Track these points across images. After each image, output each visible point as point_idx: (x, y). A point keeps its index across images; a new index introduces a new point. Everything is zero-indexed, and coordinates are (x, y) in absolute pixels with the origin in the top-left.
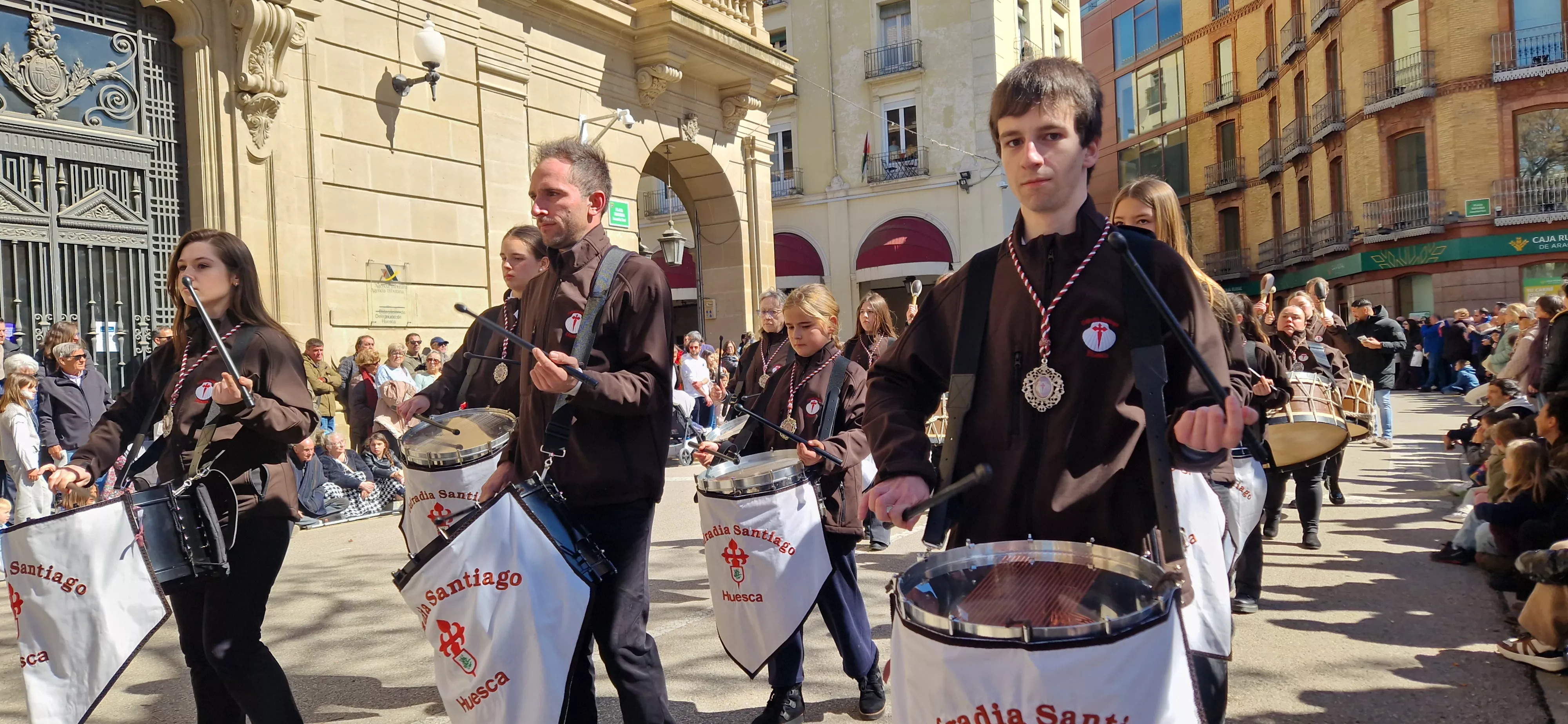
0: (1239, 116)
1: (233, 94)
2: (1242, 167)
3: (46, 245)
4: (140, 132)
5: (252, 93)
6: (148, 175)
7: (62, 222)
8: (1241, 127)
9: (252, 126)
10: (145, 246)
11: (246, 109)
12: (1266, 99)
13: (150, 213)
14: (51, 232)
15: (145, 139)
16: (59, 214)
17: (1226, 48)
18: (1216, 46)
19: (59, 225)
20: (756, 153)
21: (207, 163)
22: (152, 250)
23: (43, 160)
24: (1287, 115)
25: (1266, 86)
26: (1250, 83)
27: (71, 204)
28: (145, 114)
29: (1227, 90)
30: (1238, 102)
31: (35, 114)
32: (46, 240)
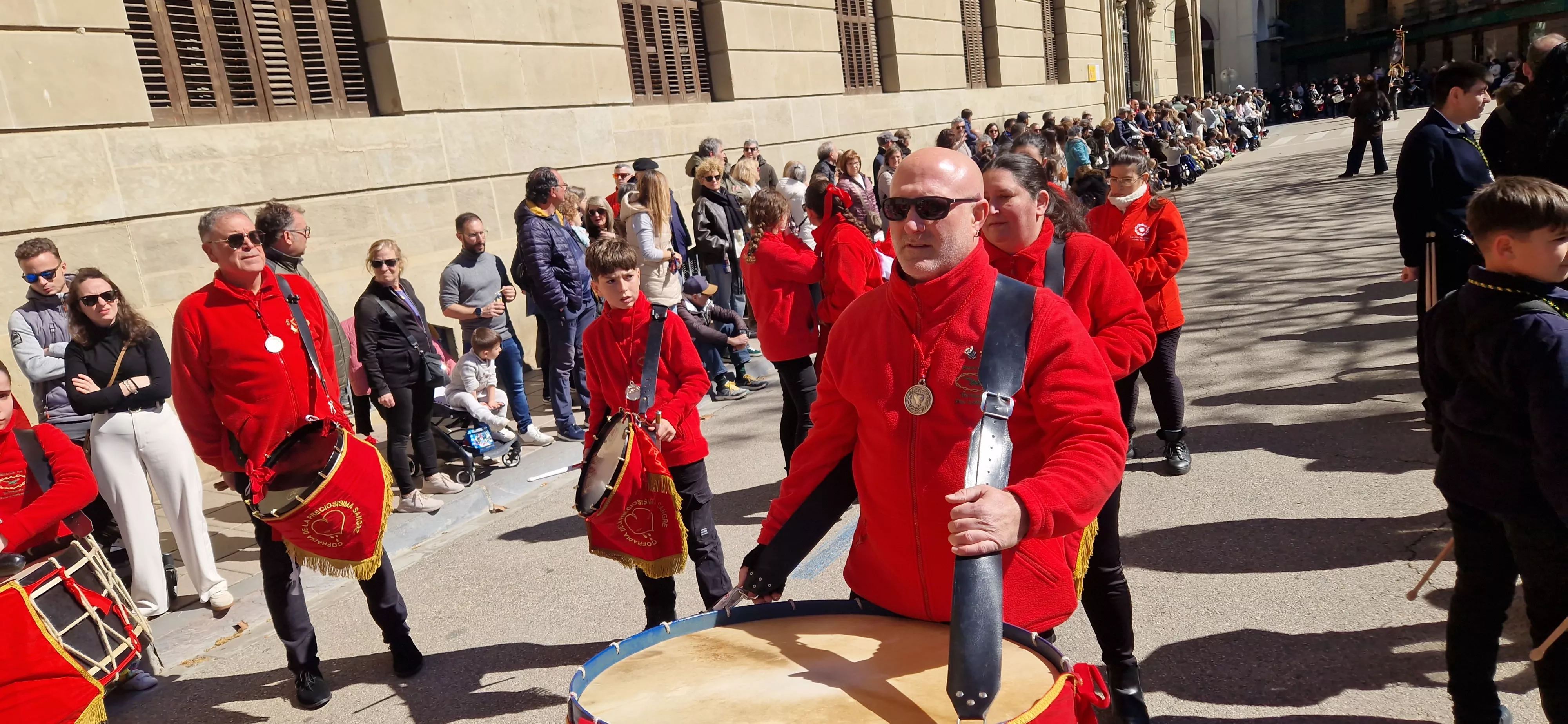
1: (1146, 10)
5: (1151, 9)
6: (1127, 45)
11: (1148, 15)
13: (1127, 59)
15: (1127, 32)
22: (1128, 73)
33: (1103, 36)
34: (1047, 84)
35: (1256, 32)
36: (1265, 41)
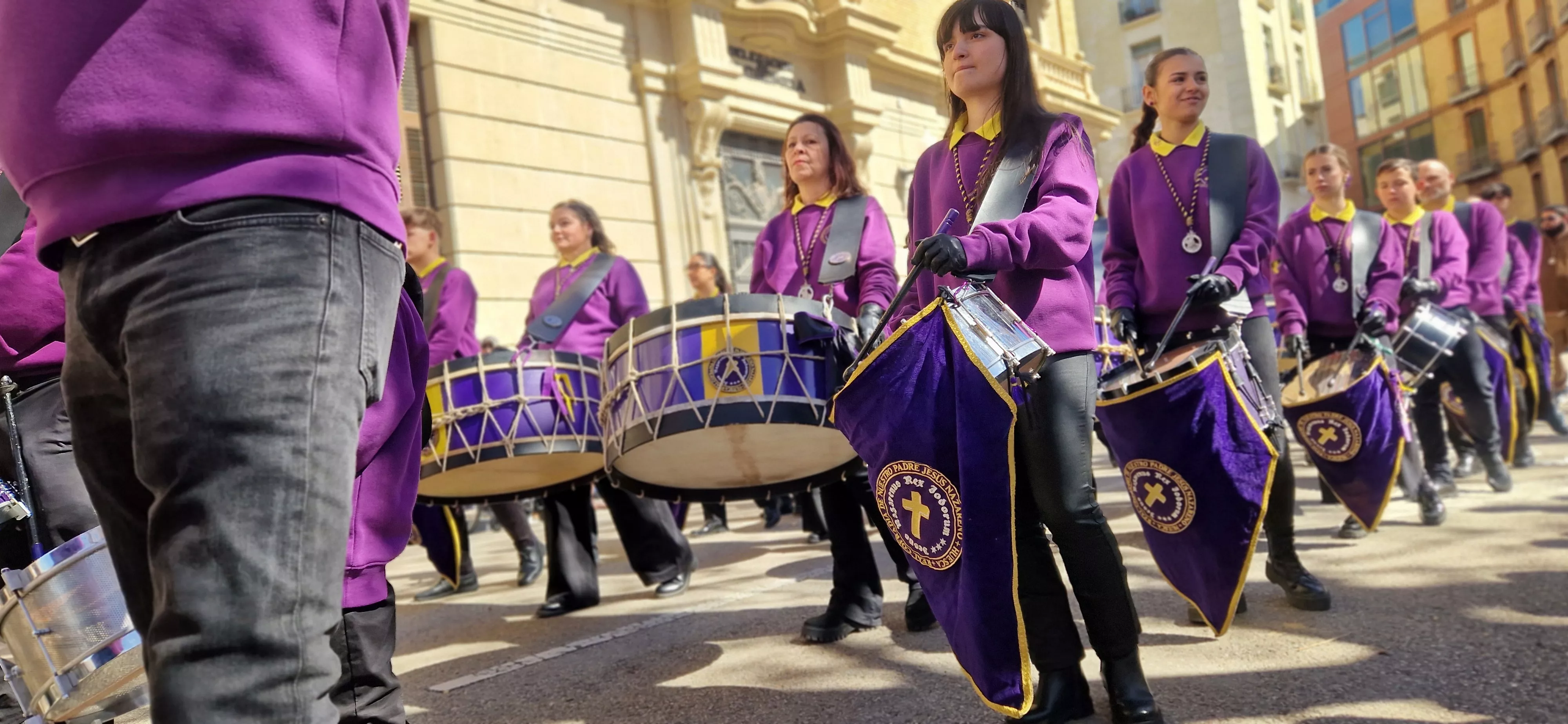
0: (1488, 105)
2: (1495, 152)
8: (1491, 114)
12: (1514, 87)
17: (1467, 42)
18: (1456, 42)
24: (1541, 100)
25: (1516, 74)
26: (1496, 71)
29: (1472, 80)
30: (1485, 91)
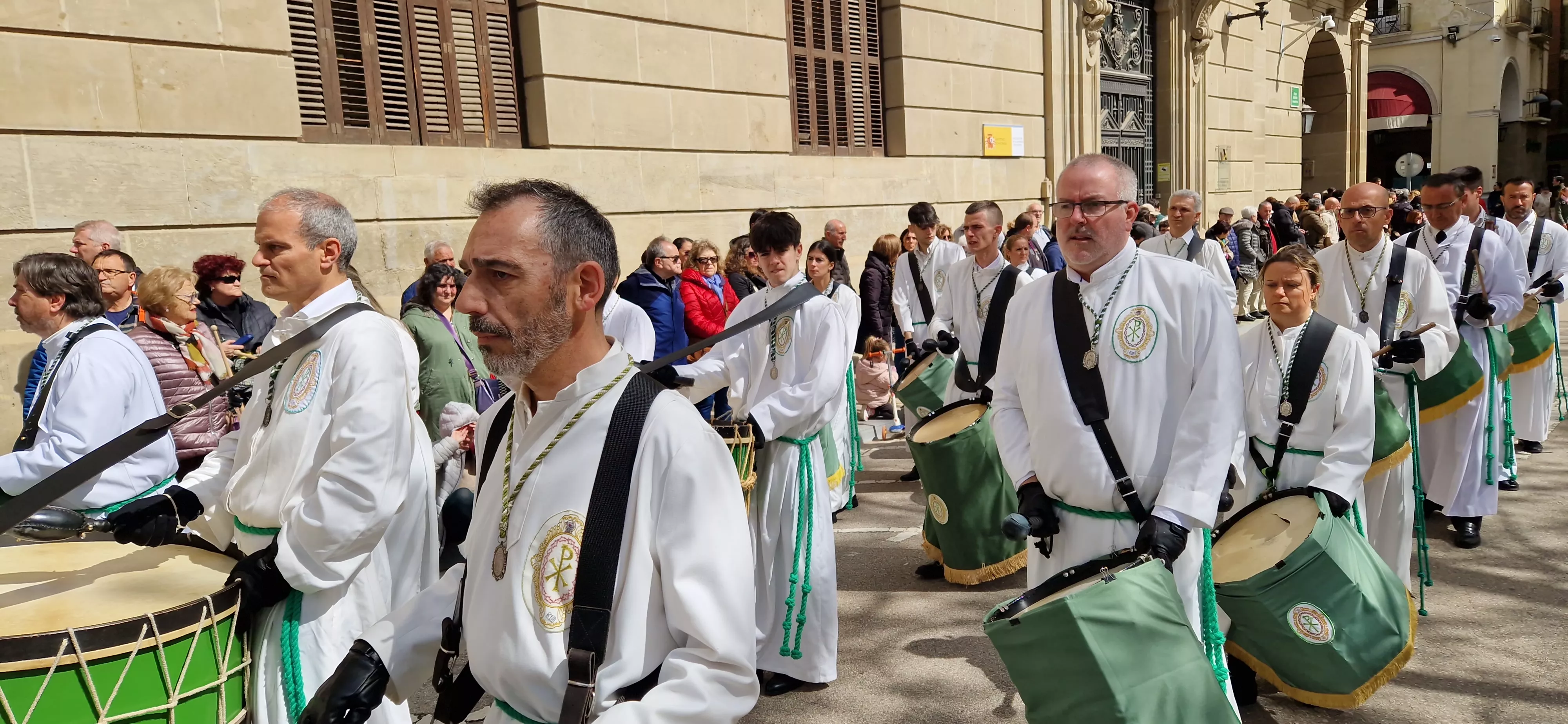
1: (1189, 42)
3: (1117, 148)
4: (1142, 72)
5: (1200, 41)
6: (1146, 100)
7: (1123, 133)
9: (1196, 62)
10: (1142, 146)
11: (1195, 51)
13: (1146, 124)
14: (1119, 140)
15: (1144, 77)
16: (1122, 128)
19: (1123, 136)
20: (1362, 34)
21: (1174, 89)
22: (1146, 148)
23: (1117, 95)
27: (1123, 122)
28: (1145, 60)
31: (1114, 67)
32: (1117, 145)
33: (1046, 74)
34: (795, 153)
35: (1498, 108)
36: (1517, 122)
